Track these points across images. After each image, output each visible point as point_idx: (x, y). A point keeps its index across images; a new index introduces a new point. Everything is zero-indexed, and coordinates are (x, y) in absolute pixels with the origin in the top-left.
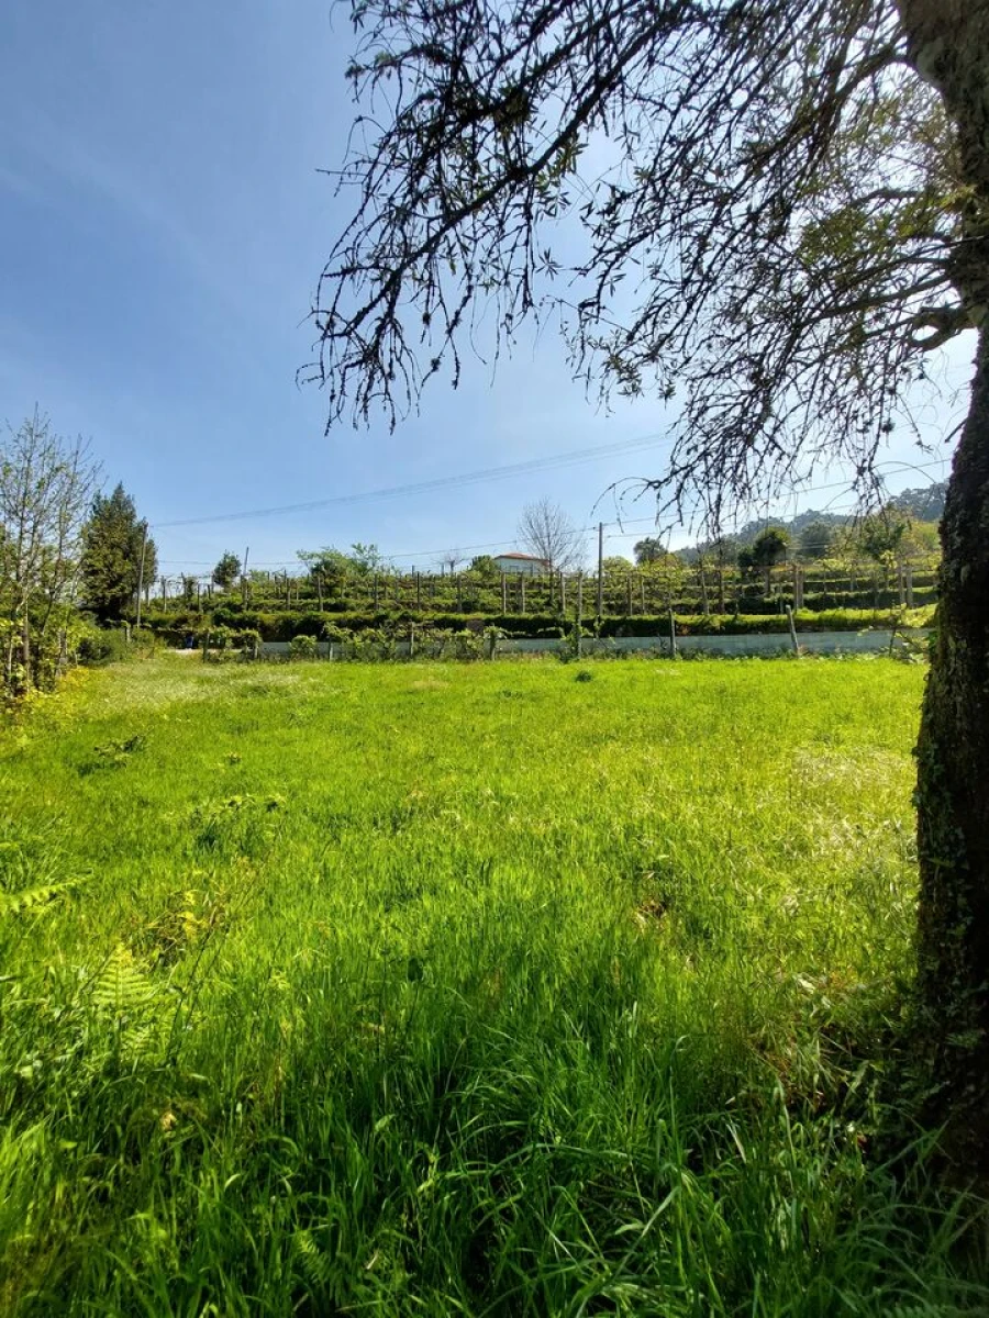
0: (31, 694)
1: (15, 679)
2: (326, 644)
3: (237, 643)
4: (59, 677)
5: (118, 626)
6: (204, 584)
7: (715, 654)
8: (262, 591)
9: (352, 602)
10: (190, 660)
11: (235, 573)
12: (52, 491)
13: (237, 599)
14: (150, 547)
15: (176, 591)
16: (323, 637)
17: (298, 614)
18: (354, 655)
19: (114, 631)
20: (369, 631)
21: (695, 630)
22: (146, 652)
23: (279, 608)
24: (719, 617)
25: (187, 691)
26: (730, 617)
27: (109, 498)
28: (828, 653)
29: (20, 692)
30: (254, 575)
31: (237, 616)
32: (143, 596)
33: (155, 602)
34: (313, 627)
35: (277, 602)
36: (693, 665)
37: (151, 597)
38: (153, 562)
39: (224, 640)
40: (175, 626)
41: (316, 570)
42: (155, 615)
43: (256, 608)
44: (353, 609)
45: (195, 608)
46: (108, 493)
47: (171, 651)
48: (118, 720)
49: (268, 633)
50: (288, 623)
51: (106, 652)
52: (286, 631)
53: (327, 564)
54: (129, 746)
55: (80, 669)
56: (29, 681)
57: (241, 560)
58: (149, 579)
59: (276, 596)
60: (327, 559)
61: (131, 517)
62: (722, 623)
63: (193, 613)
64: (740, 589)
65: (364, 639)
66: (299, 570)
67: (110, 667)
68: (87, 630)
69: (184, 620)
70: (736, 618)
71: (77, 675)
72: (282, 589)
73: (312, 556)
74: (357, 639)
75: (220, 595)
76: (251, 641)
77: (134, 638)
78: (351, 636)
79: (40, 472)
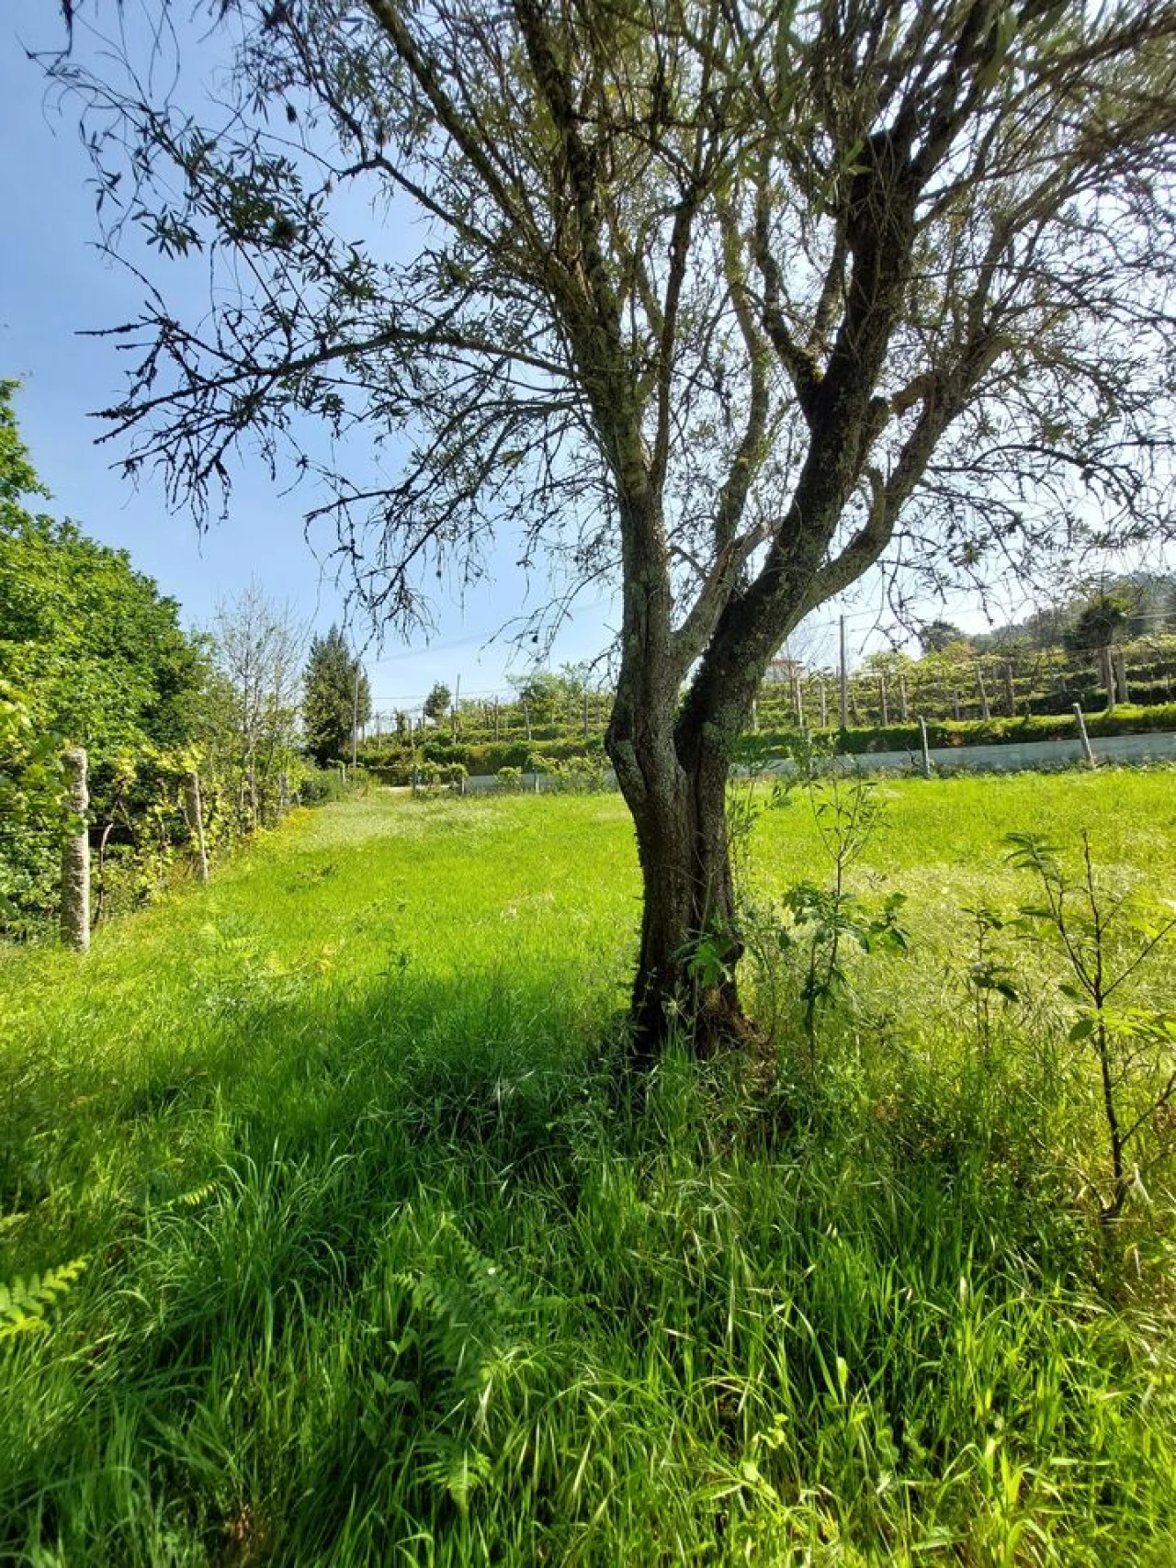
0: (259, 832)
1: (245, 819)
2: (531, 776)
3: (445, 778)
4: (282, 817)
5: (335, 766)
6: (416, 717)
7: (982, 769)
8: (472, 721)
9: (563, 727)
10: (400, 797)
11: (446, 704)
12: (269, 648)
13: (447, 732)
14: (363, 686)
15: (389, 728)
16: (529, 768)
17: (507, 745)
18: (561, 787)
19: (331, 771)
20: (576, 759)
21: (970, 739)
22: (361, 791)
23: (488, 739)
24: (1004, 721)
25: (385, 827)
26: (1018, 720)
27: (326, 639)
28: (1132, 762)
29: (249, 830)
30: (465, 704)
31: (446, 750)
32: (360, 731)
33: (371, 740)
34: (518, 757)
35: (486, 732)
36: (952, 783)
37: (367, 734)
38: (367, 699)
39: (431, 776)
40: (388, 764)
41: (525, 694)
42: (370, 753)
43: (466, 740)
44: (563, 736)
45: (407, 744)
46: (324, 635)
47: (384, 789)
48: (321, 853)
49: (475, 766)
50: (496, 754)
51: (324, 792)
52: (494, 762)
53: (536, 688)
54: (326, 872)
55: (302, 809)
56: (255, 822)
57: (452, 690)
58: (363, 717)
59: (487, 725)
60: (537, 682)
61: (344, 656)
62: (1007, 729)
63: (407, 749)
64: (1059, 680)
65: (571, 768)
66: (509, 697)
67: (328, 807)
68: (307, 772)
69: (396, 757)
70: (1026, 722)
71: (298, 815)
72: (491, 717)
73: (521, 679)
74: (564, 769)
75: (431, 728)
76: (456, 775)
77: (351, 777)
78: (557, 766)
79: (258, 635)
